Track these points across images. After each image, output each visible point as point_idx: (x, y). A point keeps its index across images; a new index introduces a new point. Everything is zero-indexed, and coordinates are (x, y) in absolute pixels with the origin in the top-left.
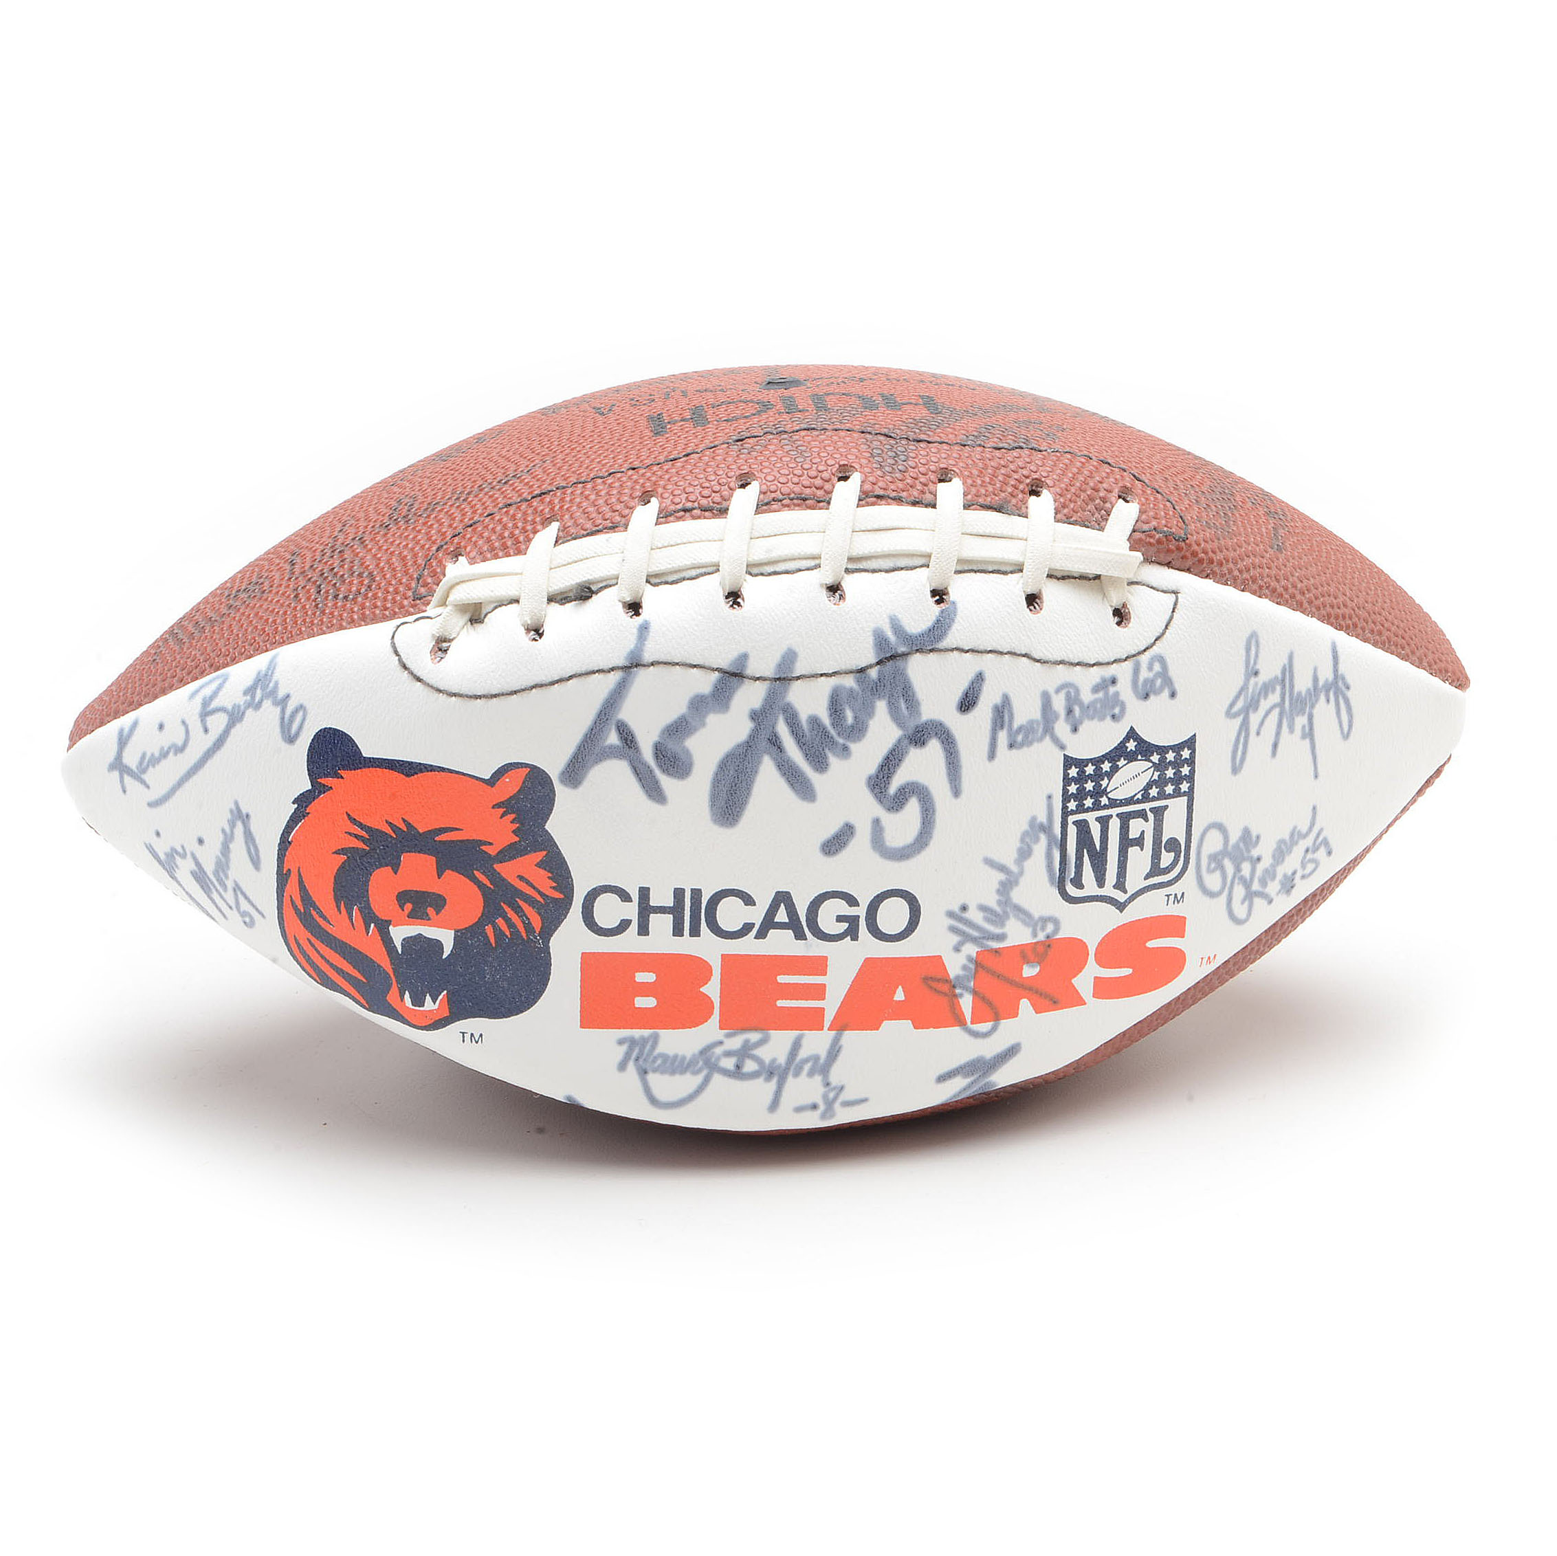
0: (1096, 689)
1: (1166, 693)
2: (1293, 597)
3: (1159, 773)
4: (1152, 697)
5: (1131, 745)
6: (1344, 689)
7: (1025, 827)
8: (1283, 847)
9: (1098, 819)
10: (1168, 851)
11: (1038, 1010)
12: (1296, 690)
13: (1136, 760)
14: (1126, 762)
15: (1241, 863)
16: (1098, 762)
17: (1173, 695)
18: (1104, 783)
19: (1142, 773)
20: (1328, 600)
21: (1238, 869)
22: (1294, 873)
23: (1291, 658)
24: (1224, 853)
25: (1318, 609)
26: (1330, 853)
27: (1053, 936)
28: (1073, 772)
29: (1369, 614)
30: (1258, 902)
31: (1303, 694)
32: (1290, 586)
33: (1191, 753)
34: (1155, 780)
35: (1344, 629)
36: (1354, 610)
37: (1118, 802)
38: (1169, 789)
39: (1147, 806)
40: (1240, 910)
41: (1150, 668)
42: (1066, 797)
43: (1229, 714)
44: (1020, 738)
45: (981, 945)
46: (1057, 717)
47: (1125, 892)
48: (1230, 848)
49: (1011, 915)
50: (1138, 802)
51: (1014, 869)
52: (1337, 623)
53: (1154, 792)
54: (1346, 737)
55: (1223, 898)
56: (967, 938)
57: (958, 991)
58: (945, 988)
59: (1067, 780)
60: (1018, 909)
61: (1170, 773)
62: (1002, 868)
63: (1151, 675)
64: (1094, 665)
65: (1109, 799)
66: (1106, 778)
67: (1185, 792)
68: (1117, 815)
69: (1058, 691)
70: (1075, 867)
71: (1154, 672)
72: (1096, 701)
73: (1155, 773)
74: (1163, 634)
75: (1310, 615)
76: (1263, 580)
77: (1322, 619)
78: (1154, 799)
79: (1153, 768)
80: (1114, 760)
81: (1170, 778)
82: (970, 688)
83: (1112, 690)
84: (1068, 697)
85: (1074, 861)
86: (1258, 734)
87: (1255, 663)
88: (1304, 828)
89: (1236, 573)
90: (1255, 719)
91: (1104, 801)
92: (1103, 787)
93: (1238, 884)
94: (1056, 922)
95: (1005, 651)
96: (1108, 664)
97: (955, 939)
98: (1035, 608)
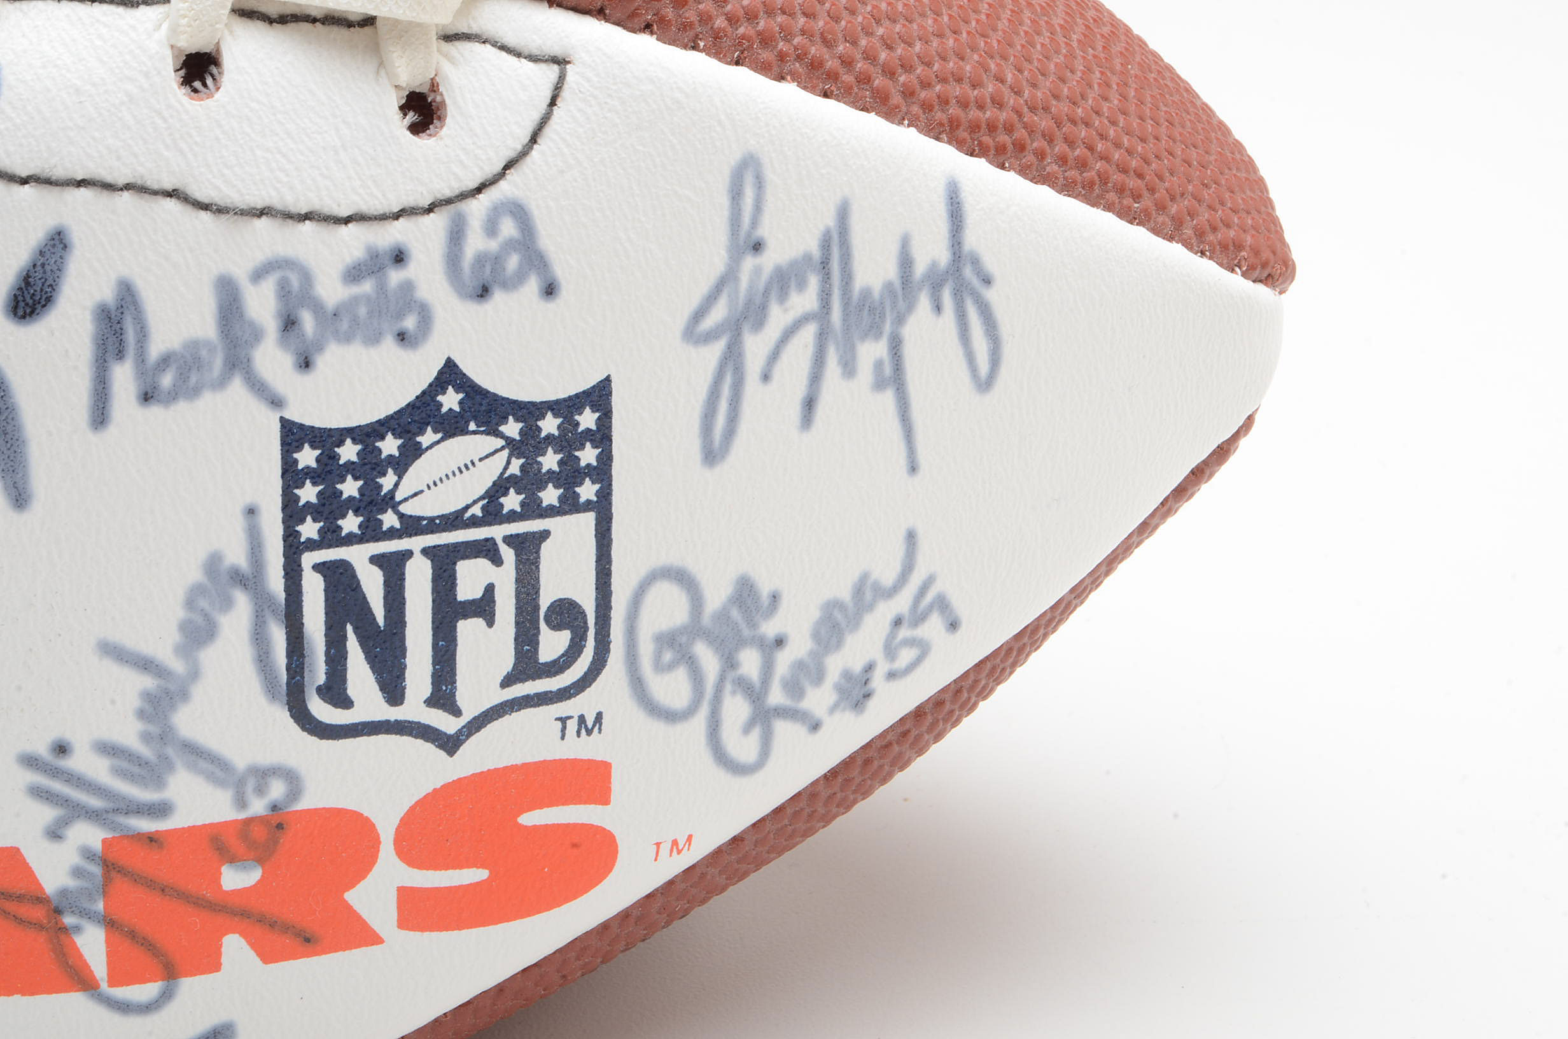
0: (354, 274)
1: (532, 286)
2: (864, 80)
3: (522, 461)
4: (499, 297)
5: (450, 400)
6: (976, 282)
7: (195, 575)
8: (838, 616)
9: (376, 560)
10: (556, 627)
11: (268, 956)
12: (859, 283)
13: (464, 432)
14: (439, 436)
15: (737, 649)
16: (368, 435)
17: (550, 290)
18: (387, 481)
19: (481, 460)
20: (955, 90)
21: (730, 663)
22: (870, 668)
23: (843, 214)
24: (695, 629)
25: (927, 107)
26: (953, 626)
27: (286, 807)
28: (307, 457)
29: (1059, 125)
30: (783, 729)
31: (876, 294)
32: (859, 56)
33: (599, 418)
34: (512, 476)
35: (993, 152)
36: (1020, 115)
37: (425, 522)
38: (550, 496)
39: (497, 532)
40: (743, 747)
41: (491, 228)
42: (292, 512)
43: (693, 333)
44: (167, 380)
45: (113, 827)
46: (257, 335)
47: (456, 712)
48: (706, 620)
49: (179, 764)
50: (474, 522)
51: (177, 666)
52: (973, 140)
53: (512, 501)
54: (985, 384)
55: (699, 723)
56: (75, 811)
57: (69, 920)
58: (38, 913)
59: (292, 475)
60: (195, 753)
61: (550, 461)
62: (145, 664)
63: (493, 245)
64: (347, 220)
65: (401, 516)
66: (390, 471)
67: (589, 502)
68: (426, 552)
69: (258, 275)
70: (327, 663)
71: (500, 239)
72: (355, 301)
73: (514, 460)
74: (524, 153)
75: (906, 122)
76: (789, 41)
77: (934, 131)
78: (513, 517)
79: (506, 452)
80: (409, 432)
81: (550, 471)
82: (34, 266)
83: (395, 277)
84: (284, 291)
85: (324, 649)
86: (766, 377)
87: (755, 223)
88: (887, 575)
89: (720, 22)
90: (756, 347)
91: (389, 520)
92: (385, 491)
93: (734, 693)
94: (292, 778)
95: (121, 181)
96: (383, 218)
97: (48, 814)
98: (205, 85)
